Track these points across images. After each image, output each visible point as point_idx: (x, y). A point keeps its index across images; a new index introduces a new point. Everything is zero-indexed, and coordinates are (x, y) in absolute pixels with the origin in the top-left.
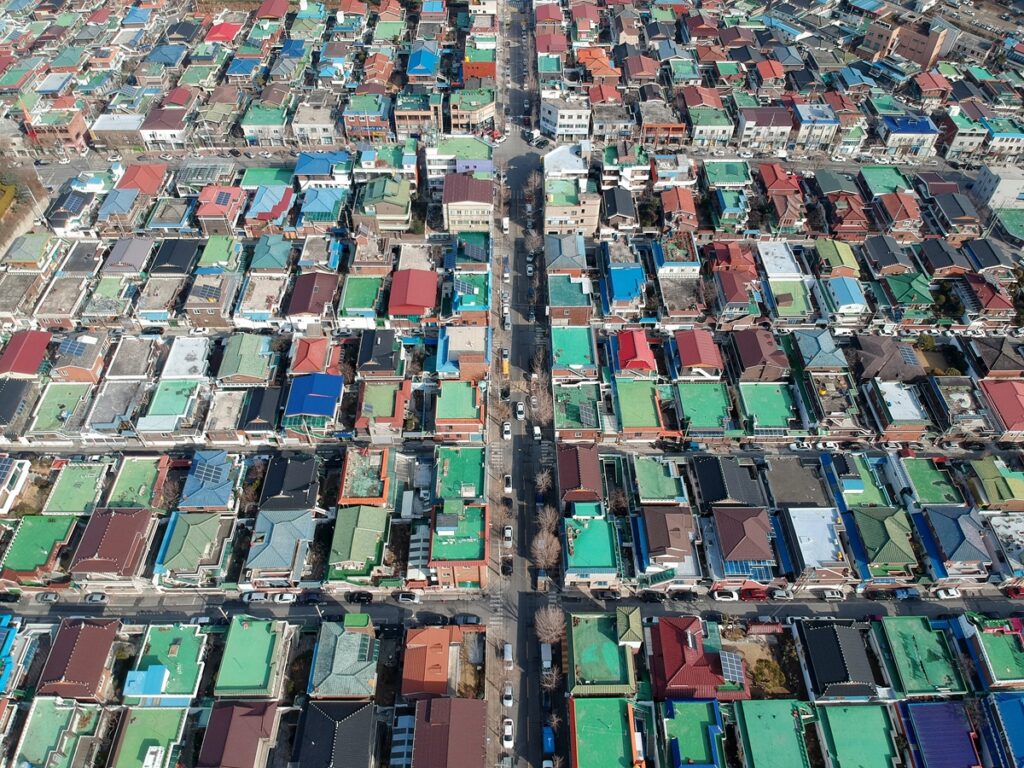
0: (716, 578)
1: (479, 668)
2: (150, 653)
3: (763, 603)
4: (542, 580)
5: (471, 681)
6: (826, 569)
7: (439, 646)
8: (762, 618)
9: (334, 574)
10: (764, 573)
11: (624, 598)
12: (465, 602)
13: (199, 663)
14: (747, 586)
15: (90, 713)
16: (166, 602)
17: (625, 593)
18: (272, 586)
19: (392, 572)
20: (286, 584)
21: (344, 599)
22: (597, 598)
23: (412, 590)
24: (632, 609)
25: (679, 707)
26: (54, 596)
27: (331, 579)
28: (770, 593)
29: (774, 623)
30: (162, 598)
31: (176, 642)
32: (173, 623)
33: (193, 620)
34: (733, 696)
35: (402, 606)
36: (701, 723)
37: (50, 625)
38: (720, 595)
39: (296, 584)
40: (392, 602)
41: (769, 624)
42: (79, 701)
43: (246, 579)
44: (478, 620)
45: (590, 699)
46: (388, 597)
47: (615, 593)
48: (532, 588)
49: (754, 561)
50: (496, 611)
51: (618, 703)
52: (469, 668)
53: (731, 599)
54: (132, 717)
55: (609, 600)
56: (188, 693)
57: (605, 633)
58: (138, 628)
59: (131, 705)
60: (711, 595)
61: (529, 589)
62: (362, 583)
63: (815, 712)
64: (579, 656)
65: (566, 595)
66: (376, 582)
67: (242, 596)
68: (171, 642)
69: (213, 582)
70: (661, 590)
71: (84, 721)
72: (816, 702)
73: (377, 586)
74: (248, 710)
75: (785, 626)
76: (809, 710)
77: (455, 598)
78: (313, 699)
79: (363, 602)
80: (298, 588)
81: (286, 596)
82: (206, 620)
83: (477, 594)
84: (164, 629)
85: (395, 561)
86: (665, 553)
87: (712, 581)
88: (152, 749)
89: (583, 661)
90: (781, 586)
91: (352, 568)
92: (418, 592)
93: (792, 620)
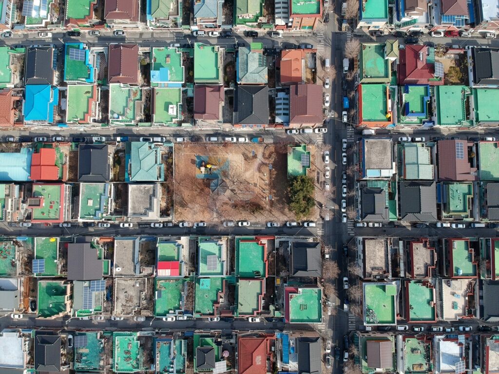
0: (436, 25)
1: (313, 70)
2: (157, 62)
3: (455, 38)
4: (344, 25)
5: (310, 77)
6: (492, 22)
7: (297, 59)
8: (454, 46)
9: (238, 21)
10: (461, 22)
11: (386, 35)
12: (304, 37)
13: (182, 67)
14: (450, 29)
15: (136, 90)
16: (155, 36)
17: (386, 33)
18: (206, 27)
19: (266, 21)
20: (213, 27)
21: (243, 35)
22: (372, 35)
23: (278, 31)
24: (394, 40)
25: (411, 88)
26: (98, 32)
27: (238, 24)
28: (460, 33)
29: (459, 49)
30: (152, 34)
31: (168, 56)
32: (164, 47)
33: (171, 45)
34: (436, 83)
35: (273, 39)
36: (421, 95)
37: (102, 48)
38: (435, 33)
39: (219, 26)
40: (268, 37)
41: (457, 49)
42: (131, 85)
43: (194, 23)
44: (312, 46)
45: (369, 85)
46: (265, 34)
47: (381, 32)
48: (339, 30)
49: (458, 16)
50: (320, 42)
51: (382, 87)
52: (309, 70)
53: (440, 36)
54: (157, 92)
55: (379, 36)
56: (180, 81)
57: (378, 53)
58: (147, 49)
59: (155, 87)
60: (430, 33)
61: (337, 31)
62: (252, 26)
63: (471, 91)
64: (365, 65)
65: (356, 33)
66: (260, 26)
67: (192, 32)
68: (165, 56)
69: (176, 25)
70: (405, 31)
71: (135, 94)
72: (473, 87)
73: (260, 28)
74: (212, 89)
75: (465, 50)
76: (469, 90)
77: (300, 35)
78: (239, 84)
79: (254, 36)
80: (220, 29)
81: (215, 33)
82: (178, 45)
83: (310, 33)
84: (160, 50)
85: (268, 14)
86: (414, 11)
87: (433, 26)
88: (170, 106)
89: (367, 67)
90: (466, 30)
91: (248, 18)
92: (280, 32)
93: (468, 47)
